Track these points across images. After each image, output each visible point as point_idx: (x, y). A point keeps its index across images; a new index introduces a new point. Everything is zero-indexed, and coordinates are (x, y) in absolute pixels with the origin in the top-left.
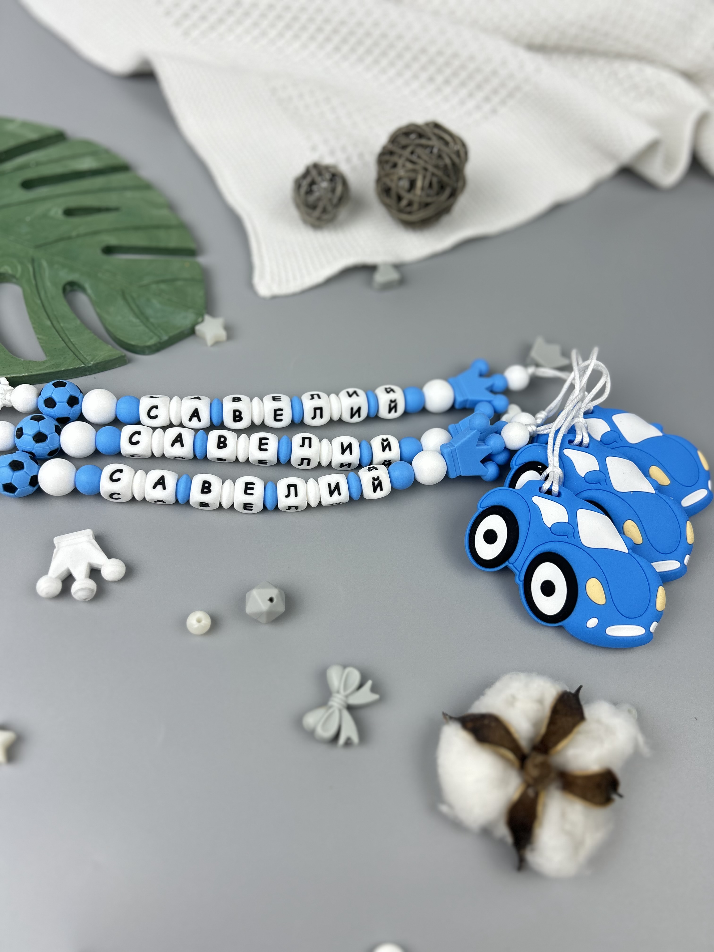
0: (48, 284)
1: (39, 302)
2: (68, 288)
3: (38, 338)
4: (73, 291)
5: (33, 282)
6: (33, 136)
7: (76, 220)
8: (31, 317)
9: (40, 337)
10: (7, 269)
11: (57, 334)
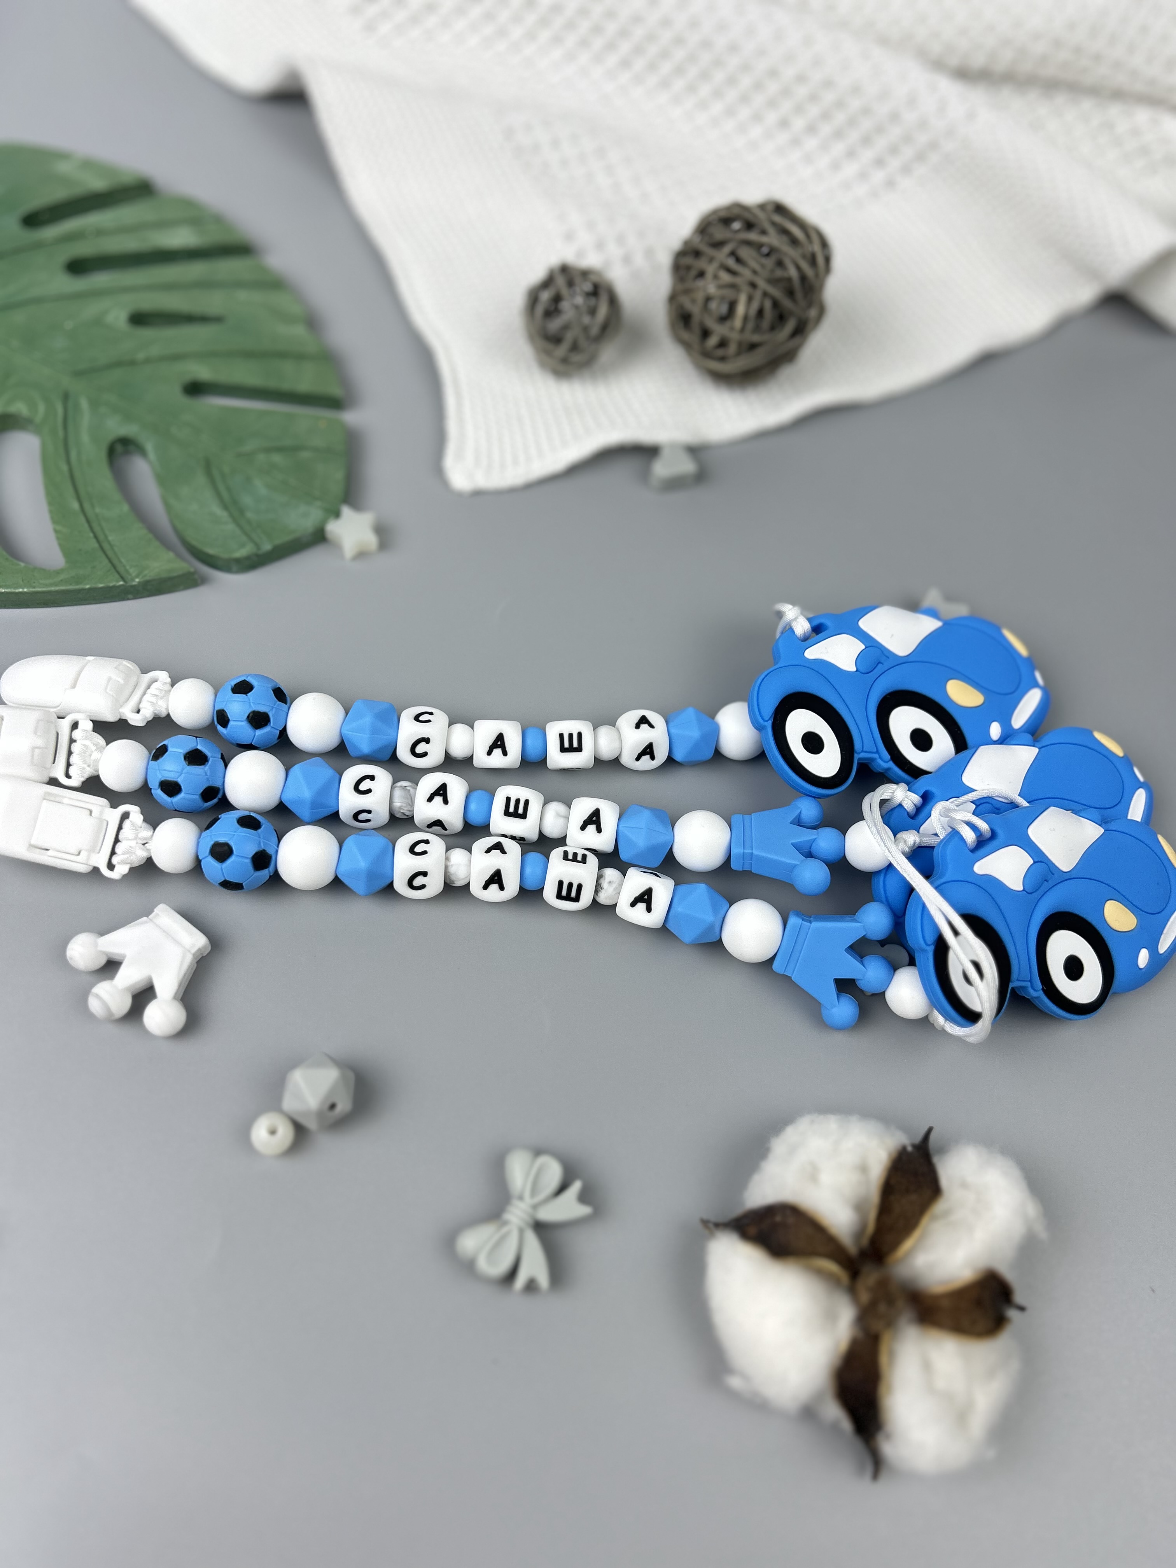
0: (85, 438)
1: (65, 468)
2: (119, 448)
3: (56, 531)
4: (127, 453)
5: (61, 433)
6: (98, 184)
7: (146, 333)
8: (48, 494)
9: (59, 528)
10: (20, 408)
11: (86, 525)
